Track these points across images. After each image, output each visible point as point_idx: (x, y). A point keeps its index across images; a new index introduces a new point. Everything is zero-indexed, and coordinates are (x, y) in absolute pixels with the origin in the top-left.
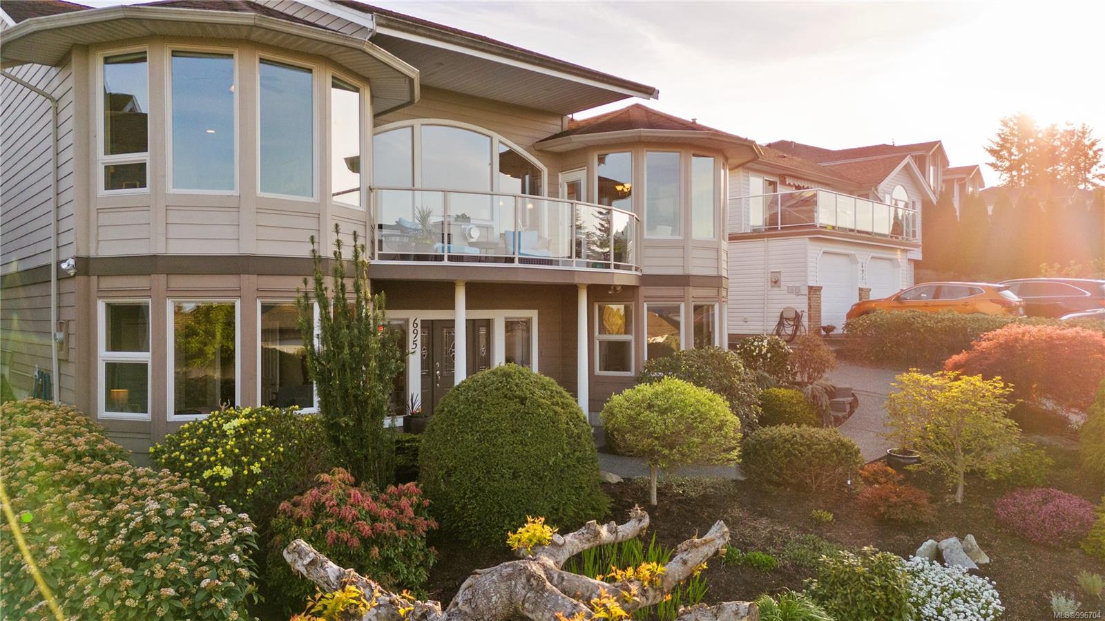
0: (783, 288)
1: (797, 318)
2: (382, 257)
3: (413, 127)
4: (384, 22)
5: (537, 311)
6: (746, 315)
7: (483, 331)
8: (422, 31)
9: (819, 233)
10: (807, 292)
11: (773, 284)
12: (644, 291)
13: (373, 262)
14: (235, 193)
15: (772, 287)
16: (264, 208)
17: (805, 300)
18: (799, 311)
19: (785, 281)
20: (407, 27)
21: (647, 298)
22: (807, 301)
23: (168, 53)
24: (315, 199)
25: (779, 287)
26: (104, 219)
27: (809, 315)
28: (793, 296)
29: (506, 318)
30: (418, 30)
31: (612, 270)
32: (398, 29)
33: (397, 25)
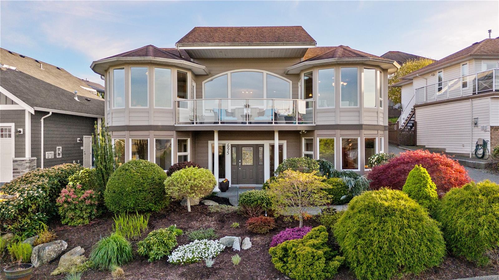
0: (480, 127)
1: (485, 144)
3: (227, 74)
5: (286, 141)
6: (463, 143)
7: (260, 148)
9: (494, 95)
10: (489, 129)
11: (475, 125)
12: (316, 132)
15: (474, 127)
17: (488, 134)
18: (485, 140)
19: (481, 124)
21: (319, 135)
22: (489, 135)
25: (477, 127)
27: (491, 143)
28: (483, 132)
29: (270, 144)
32: (187, 46)
33: (186, 45)
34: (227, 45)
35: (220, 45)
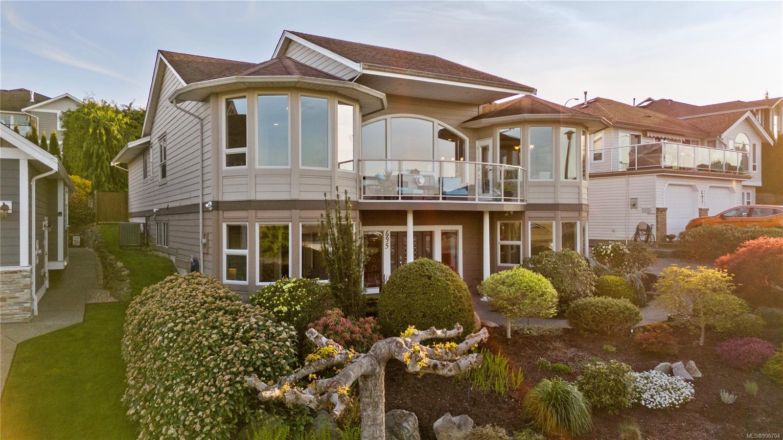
0: (638, 209)
1: (649, 229)
2: (365, 198)
3: (386, 119)
4: (367, 67)
5: (461, 226)
6: (614, 227)
7: (428, 239)
8: (388, 70)
9: (664, 172)
10: (655, 212)
11: (632, 207)
12: (528, 214)
13: (360, 201)
14: (289, 167)
15: (631, 208)
16: (303, 174)
17: (654, 217)
18: (649, 224)
19: (641, 205)
20: (379, 69)
21: (531, 218)
22: (655, 218)
23: (256, 95)
24: (329, 168)
25: (636, 208)
26: (226, 181)
27: (657, 228)
28: (645, 215)
29: (442, 230)
30: (386, 69)
31: (503, 202)
32: (375, 70)
33: (374, 68)
34: (430, 76)
35: (423, 75)
